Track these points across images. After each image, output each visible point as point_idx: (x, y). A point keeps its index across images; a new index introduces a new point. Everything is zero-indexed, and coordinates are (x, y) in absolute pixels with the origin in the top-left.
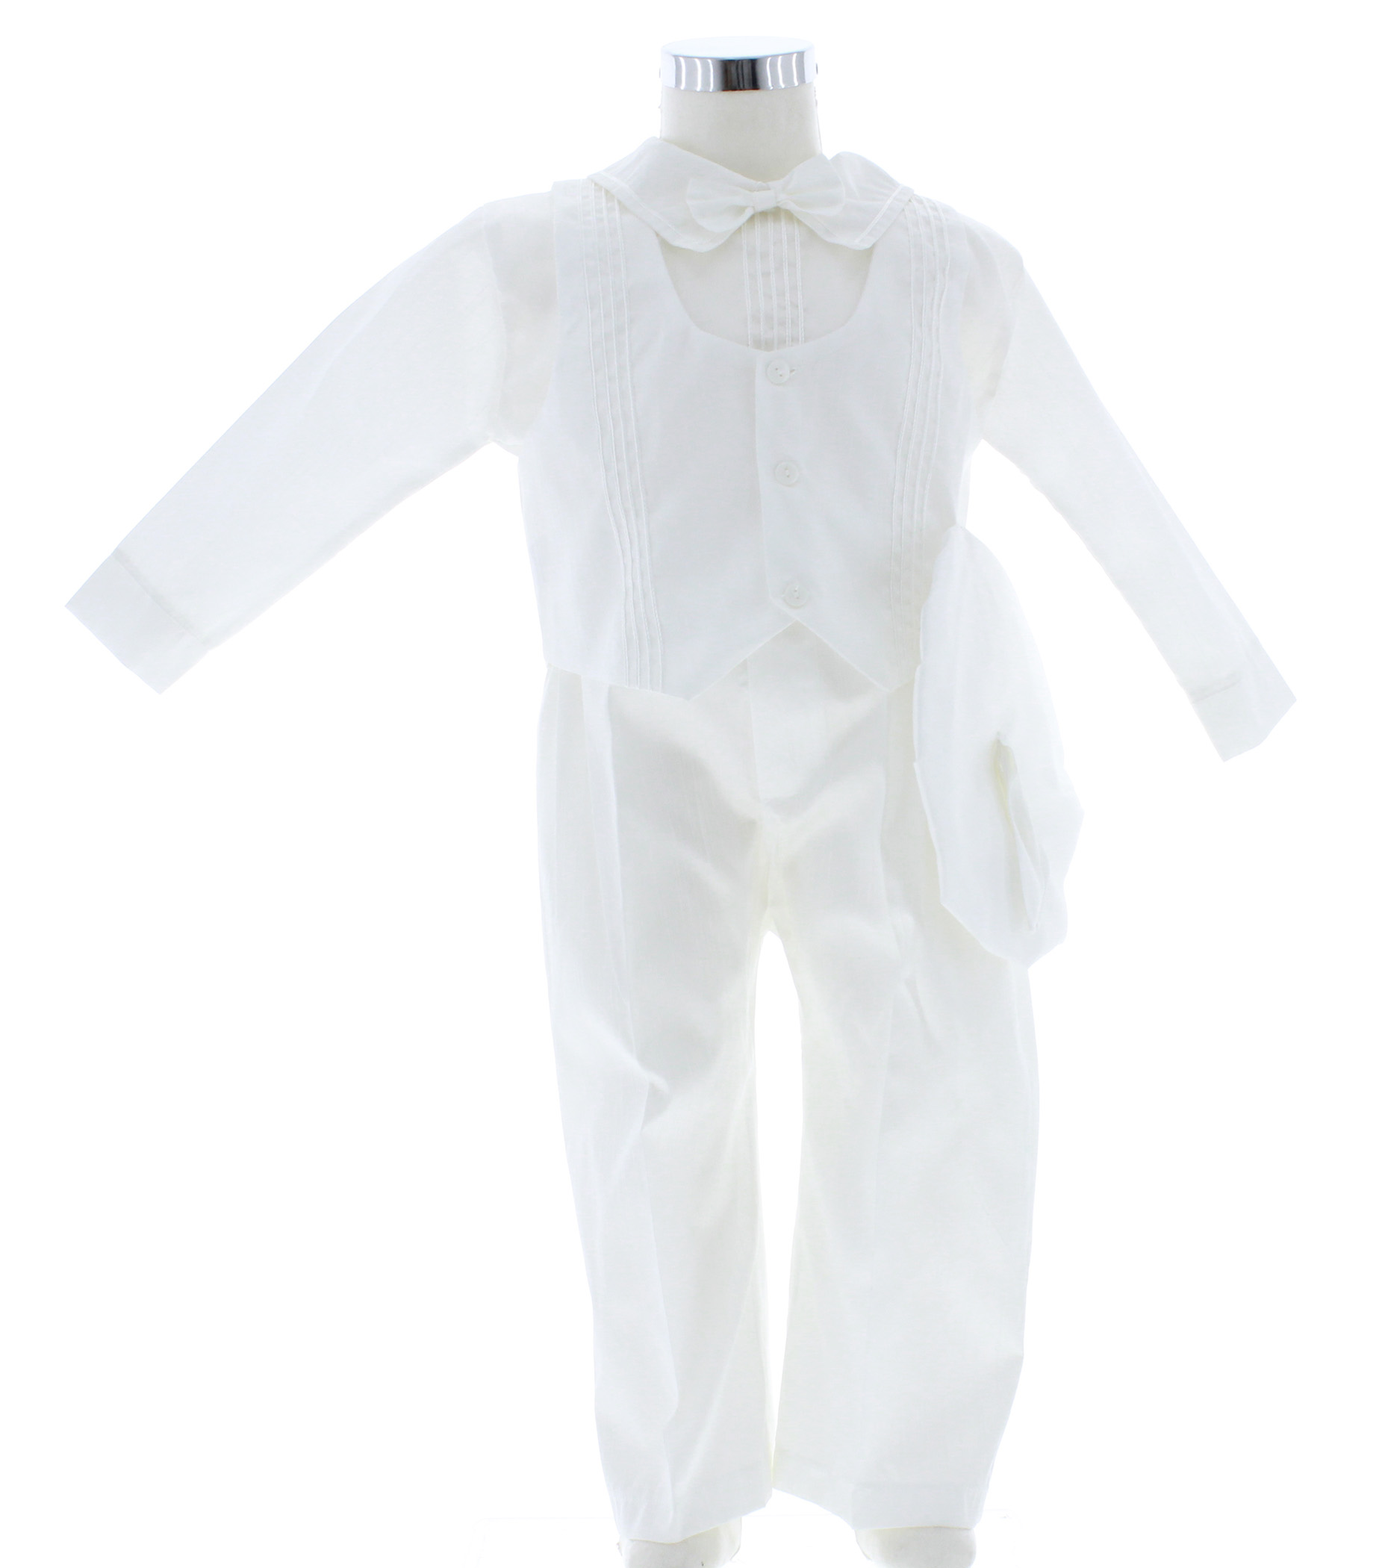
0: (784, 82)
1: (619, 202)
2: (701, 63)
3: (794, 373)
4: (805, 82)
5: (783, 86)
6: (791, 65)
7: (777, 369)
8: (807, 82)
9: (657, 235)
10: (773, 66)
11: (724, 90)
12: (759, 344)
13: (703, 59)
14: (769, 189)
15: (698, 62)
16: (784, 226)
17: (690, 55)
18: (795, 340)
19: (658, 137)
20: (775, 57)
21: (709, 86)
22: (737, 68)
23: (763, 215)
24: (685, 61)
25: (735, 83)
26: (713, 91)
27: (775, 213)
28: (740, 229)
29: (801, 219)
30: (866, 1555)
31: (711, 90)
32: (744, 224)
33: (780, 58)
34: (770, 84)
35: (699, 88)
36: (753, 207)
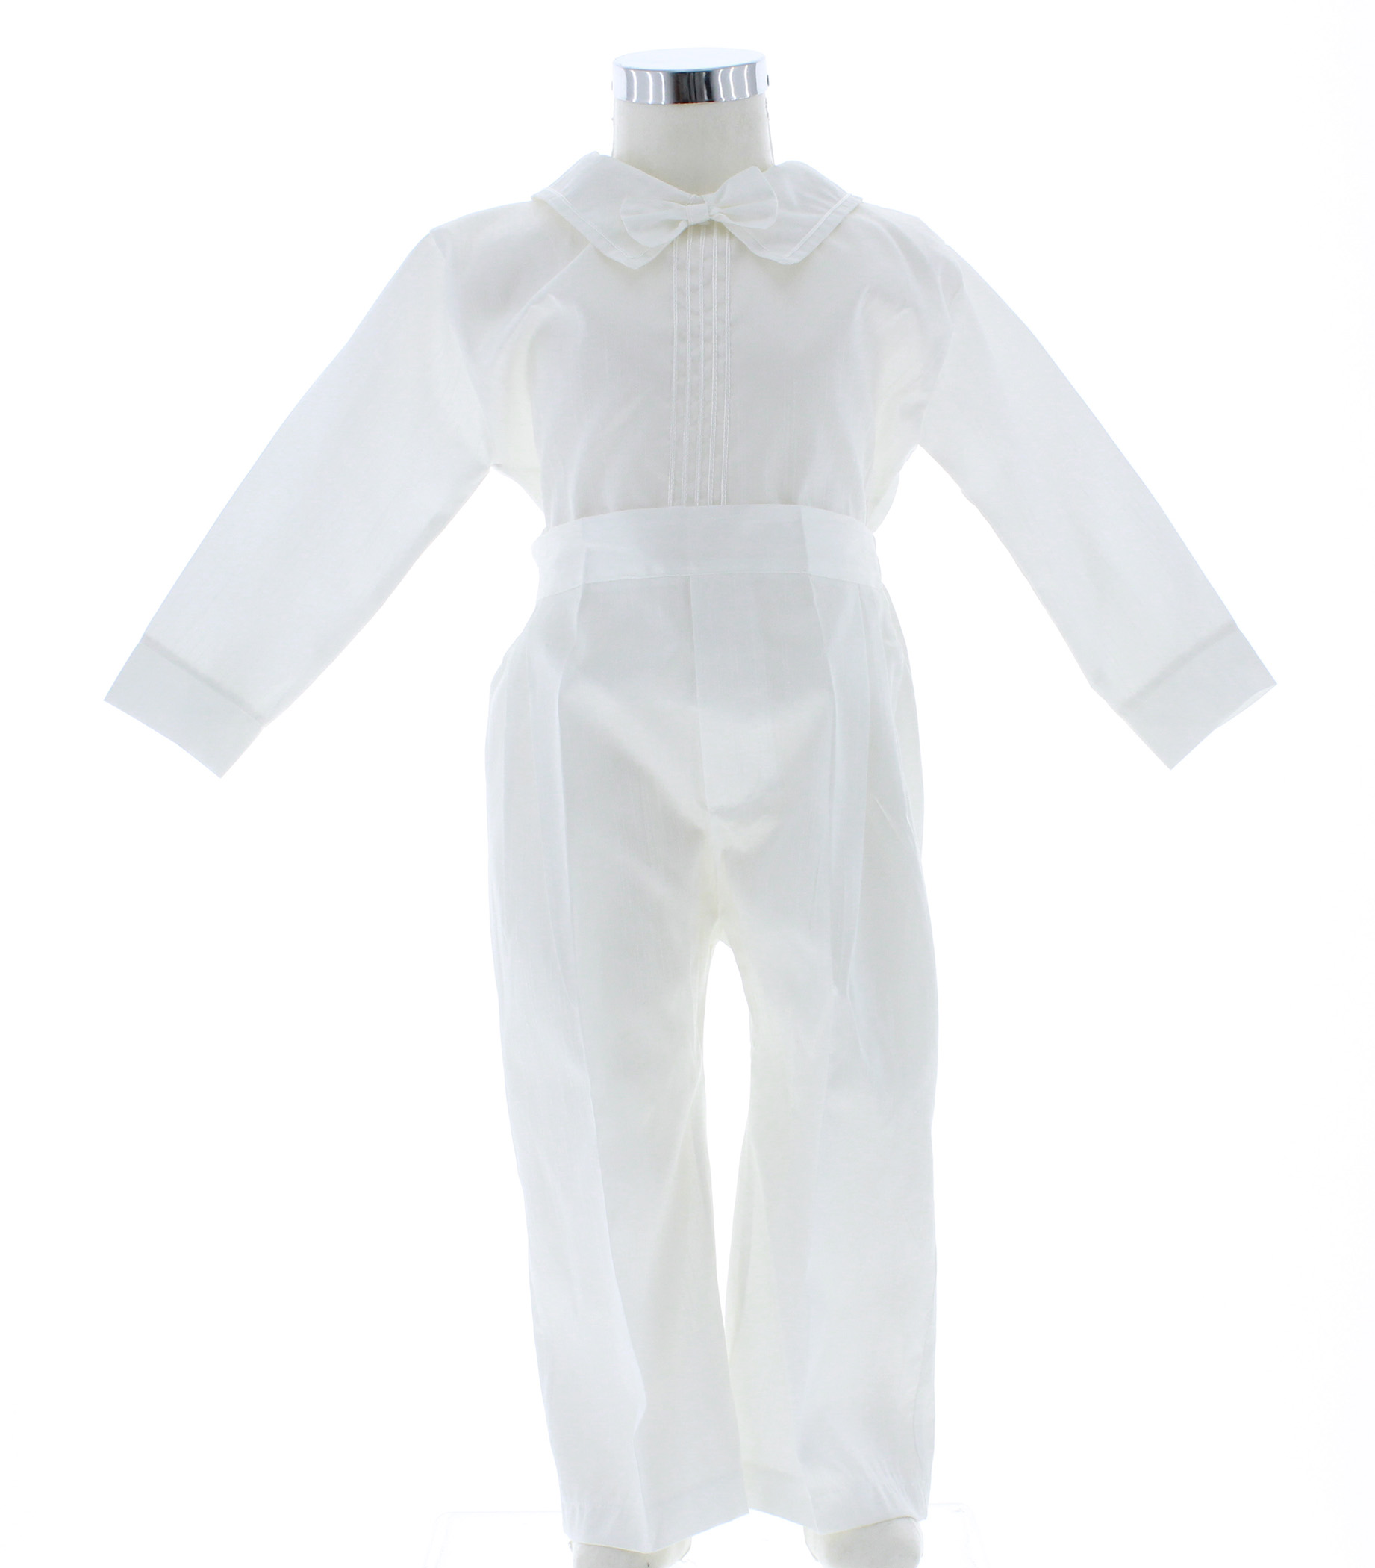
0: (736, 93)
2: (652, 77)
4: (757, 93)
5: (735, 97)
6: (743, 79)
8: (759, 94)
10: (725, 78)
11: (676, 103)
13: (654, 72)
14: (701, 201)
15: (649, 75)
16: (715, 241)
17: (640, 67)
20: (726, 69)
21: (661, 99)
22: (689, 82)
23: (698, 227)
25: (687, 96)
26: (665, 104)
27: (708, 227)
28: (671, 244)
29: (732, 233)
30: (814, 1556)
31: (663, 103)
32: (676, 238)
33: (732, 70)
34: (722, 96)
35: (650, 101)
36: (687, 221)
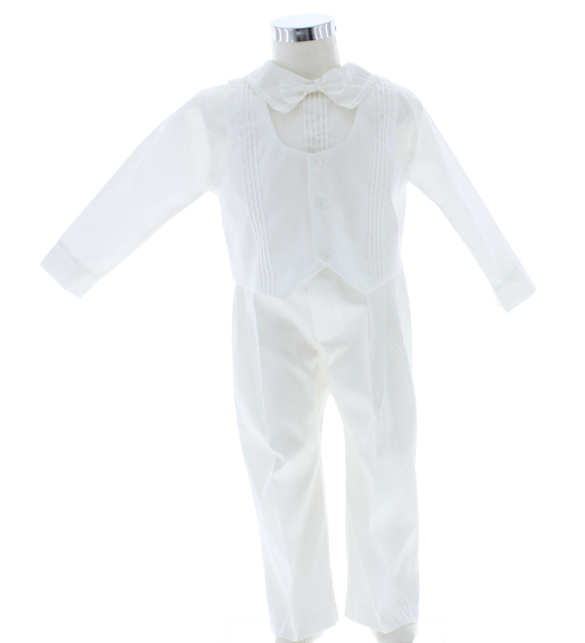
0: (323, 36)
1: (253, 90)
3: (323, 162)
5: (322, 38)
6: (325, 29)
7: (316, 161)
8: (332, 34)
9: (268, 105)
10: (317, 30)
12: (310, 150)
14: (313, 83)
16: (320, 99)
18: (325, 148)
19: (272, 60)
23: (312, 94)
24: (281, 30)
27: (317, 94)
28: (302, 101)
29: (327, 96)
32: (304, 99)
36: (307, 92)
